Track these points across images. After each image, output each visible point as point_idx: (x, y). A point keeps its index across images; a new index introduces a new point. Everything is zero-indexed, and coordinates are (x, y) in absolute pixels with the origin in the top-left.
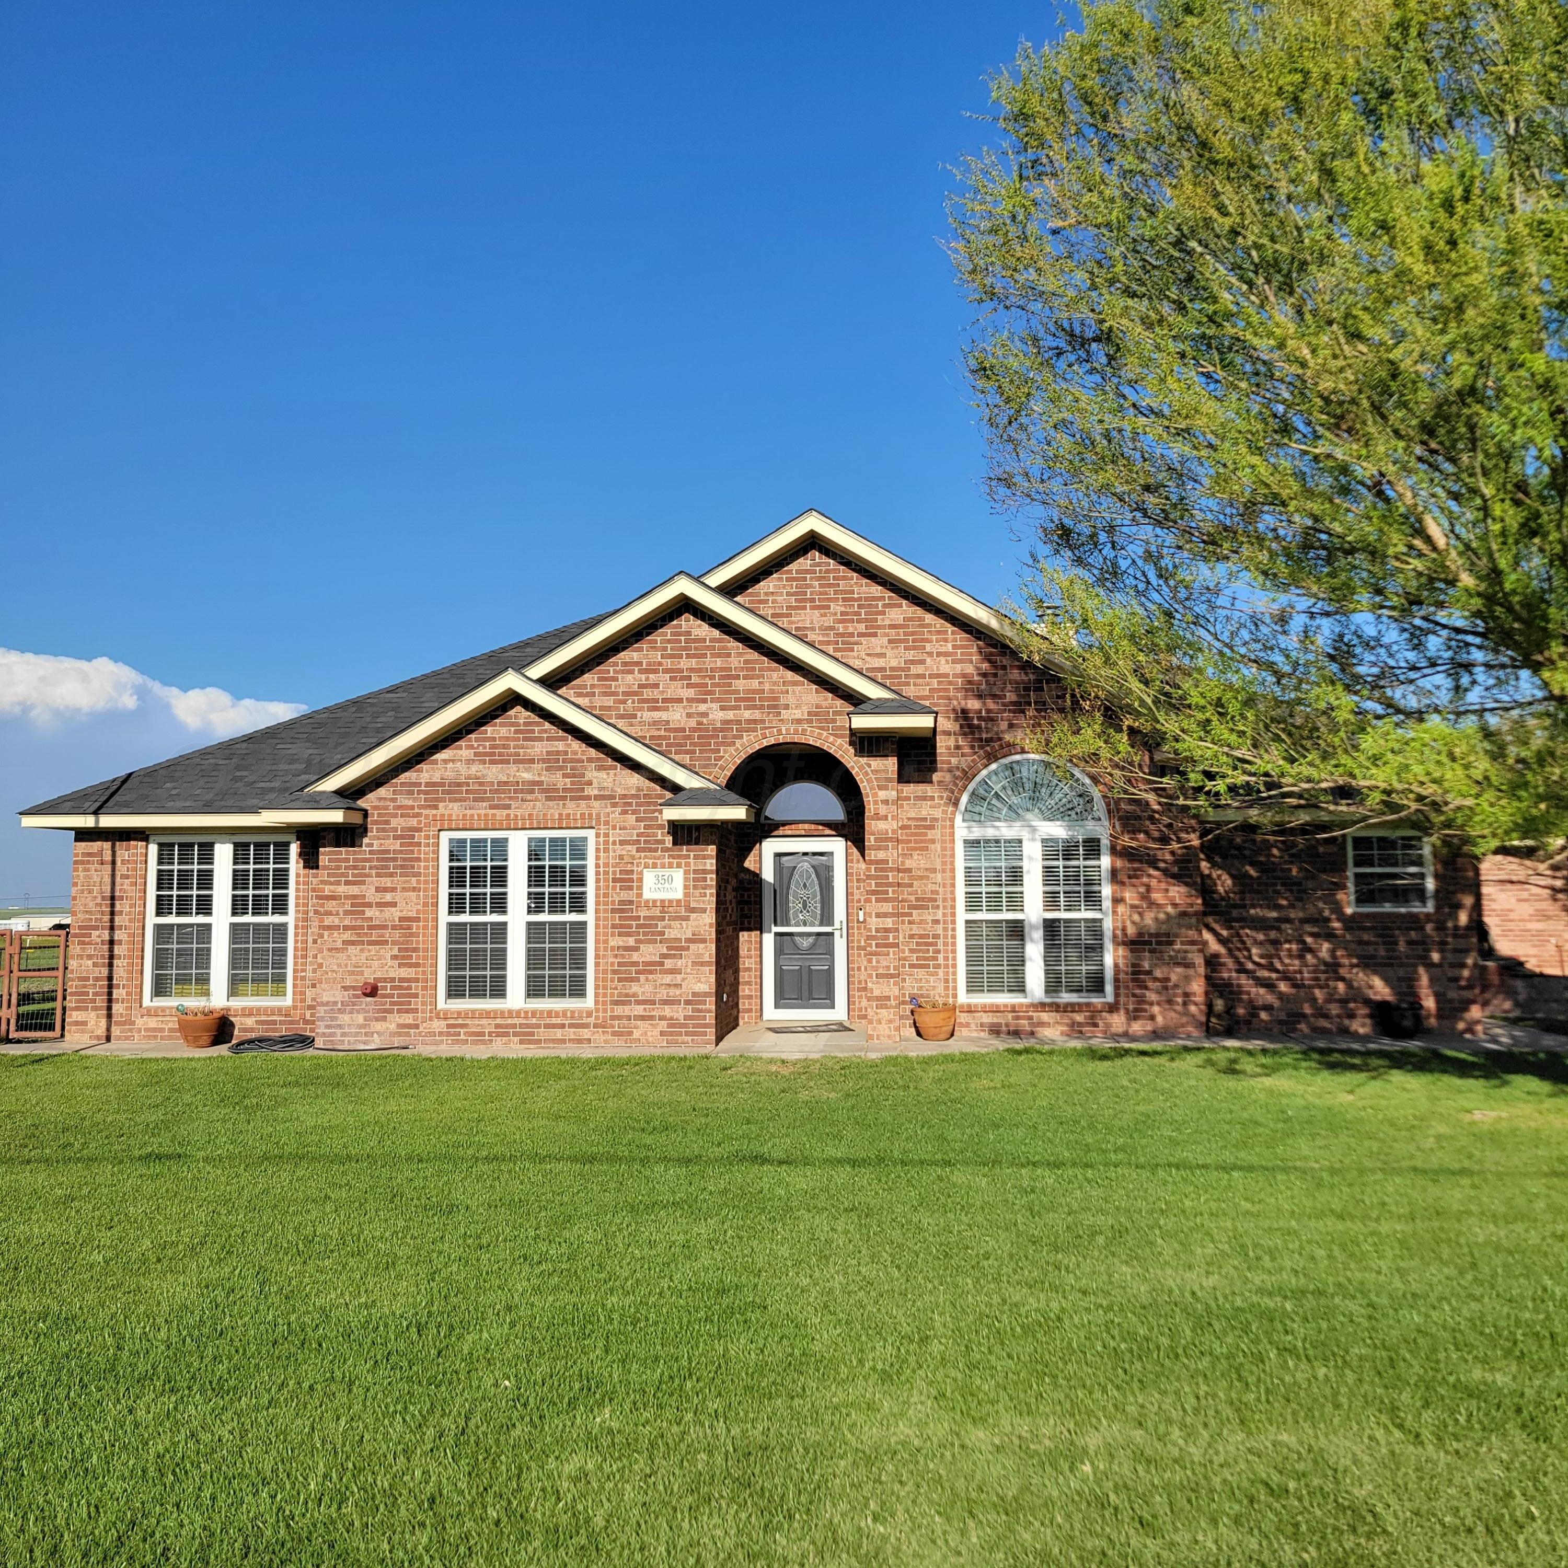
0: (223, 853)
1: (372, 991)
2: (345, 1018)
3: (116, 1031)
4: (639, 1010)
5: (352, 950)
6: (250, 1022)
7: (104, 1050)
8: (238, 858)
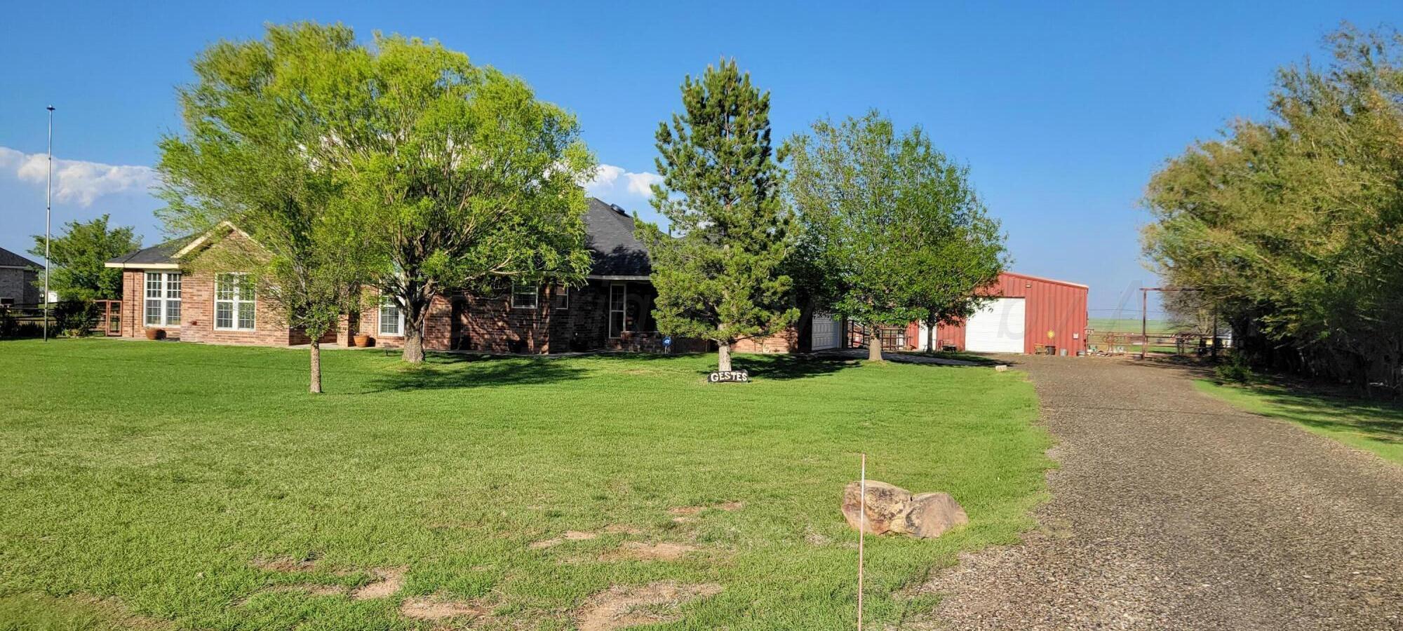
0: (165, 277)
1: (195, 323)
2: (188, 332)
3: (135, 334)
4: (267, 333)
5: (191, 310)
6: (171, 333)
7: (132, 339)
8: (169, 279)
